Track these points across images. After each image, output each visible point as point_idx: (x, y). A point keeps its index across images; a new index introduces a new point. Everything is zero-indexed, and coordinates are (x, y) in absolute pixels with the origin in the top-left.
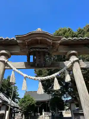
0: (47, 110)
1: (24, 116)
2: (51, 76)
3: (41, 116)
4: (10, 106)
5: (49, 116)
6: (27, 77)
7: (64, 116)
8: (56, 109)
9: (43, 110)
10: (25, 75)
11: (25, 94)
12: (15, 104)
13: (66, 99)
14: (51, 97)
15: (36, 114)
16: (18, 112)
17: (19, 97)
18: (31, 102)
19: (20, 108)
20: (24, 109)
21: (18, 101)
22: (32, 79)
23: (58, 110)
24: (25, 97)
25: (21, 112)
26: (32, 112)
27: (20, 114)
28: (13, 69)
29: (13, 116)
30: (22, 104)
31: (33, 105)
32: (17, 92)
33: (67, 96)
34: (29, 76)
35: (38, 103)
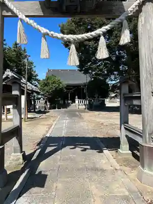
0: (82, 97)
1: (48, 104)
2: (93, 33)
3: (74, 104)
4: (25, 90)
5: (85, 105)
6: (48, 34)
7: (107, 106)
8: (96, 96)
9: (77, 97)
10: (44, 30)
11: (47, 73)
12: (33, 87)
13: (114, 82)
14: (89, 79)
15: (66, 102)
16: (40, 99)
17: (38, 78)
18: (57, 86)
19: (42, 93)
20: (48, 95)
21: (37, 83)
22: (57, 37)
23: (98, 97)
24: (48, 78)
25: (44, 99)
26: (60, 99)
27: (42, 101)
28: (20, 17)
29: (33, 103)
30: (44, 88)
31: (61, 90)
32: (34, 70)
33: (115, 78)
34: (52, 32)
35: (69, 87)
